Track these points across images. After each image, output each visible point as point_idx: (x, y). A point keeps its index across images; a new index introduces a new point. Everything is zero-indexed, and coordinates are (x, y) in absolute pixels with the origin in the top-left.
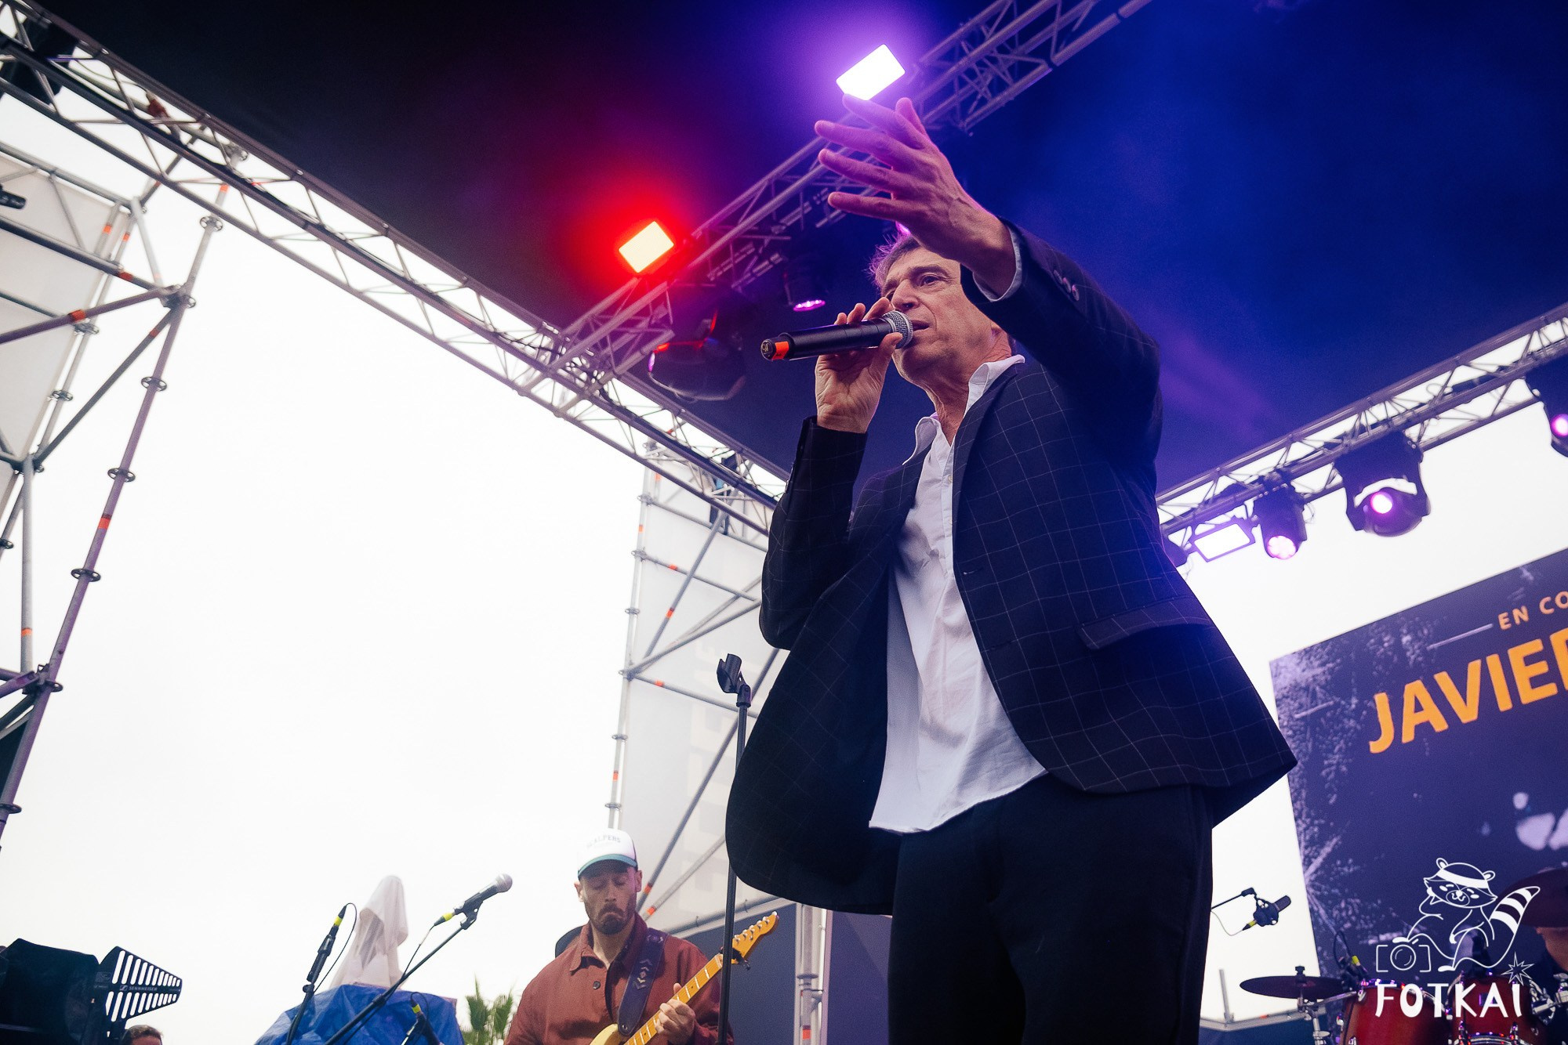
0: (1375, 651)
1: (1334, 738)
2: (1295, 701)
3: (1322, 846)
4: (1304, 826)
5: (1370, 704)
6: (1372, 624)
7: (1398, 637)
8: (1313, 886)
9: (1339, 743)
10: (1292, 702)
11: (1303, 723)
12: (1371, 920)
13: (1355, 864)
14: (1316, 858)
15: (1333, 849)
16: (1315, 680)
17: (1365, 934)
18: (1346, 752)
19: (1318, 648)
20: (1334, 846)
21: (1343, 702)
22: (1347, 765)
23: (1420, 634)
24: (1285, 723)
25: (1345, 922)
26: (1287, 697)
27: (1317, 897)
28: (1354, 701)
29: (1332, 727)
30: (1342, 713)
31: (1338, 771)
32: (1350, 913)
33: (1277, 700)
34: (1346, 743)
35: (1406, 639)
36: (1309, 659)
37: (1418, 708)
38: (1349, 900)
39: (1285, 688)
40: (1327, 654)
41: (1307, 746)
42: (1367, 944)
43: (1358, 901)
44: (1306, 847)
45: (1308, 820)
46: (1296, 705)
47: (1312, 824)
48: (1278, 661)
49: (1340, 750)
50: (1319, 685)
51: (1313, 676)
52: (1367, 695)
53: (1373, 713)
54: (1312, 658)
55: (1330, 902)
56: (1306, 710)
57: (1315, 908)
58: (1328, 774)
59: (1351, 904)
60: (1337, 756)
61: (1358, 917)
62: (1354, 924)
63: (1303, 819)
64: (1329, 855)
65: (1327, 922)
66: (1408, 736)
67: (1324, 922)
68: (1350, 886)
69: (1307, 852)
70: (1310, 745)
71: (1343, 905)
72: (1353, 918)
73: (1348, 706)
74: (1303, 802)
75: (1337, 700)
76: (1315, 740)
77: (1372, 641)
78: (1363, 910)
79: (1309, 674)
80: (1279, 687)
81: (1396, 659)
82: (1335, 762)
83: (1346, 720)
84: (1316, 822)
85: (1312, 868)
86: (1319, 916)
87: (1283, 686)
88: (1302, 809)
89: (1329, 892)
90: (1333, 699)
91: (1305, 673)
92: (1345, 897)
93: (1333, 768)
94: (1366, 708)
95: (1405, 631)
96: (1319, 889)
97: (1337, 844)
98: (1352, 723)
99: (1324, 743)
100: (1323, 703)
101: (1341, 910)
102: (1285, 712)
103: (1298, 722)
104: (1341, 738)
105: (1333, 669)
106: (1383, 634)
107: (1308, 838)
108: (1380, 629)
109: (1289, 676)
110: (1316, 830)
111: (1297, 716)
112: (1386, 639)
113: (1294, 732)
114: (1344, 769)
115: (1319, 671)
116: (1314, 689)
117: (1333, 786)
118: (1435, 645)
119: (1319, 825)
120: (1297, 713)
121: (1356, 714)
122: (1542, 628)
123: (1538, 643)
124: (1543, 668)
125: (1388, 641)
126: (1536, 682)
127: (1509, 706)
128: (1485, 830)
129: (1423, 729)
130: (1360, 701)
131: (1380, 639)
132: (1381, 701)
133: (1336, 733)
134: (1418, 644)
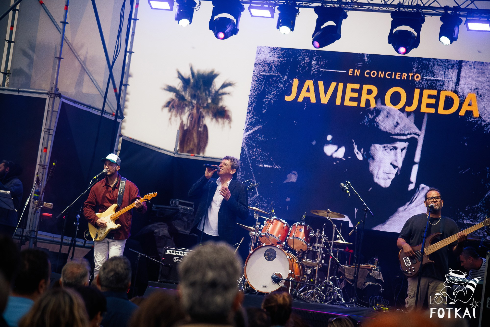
0: (301, 62)
1: (273, 89)
2: (263, 67)
3: (254, 127)
4: (250, 117)
5: (291, 81)
6: (304, 50)
7: (311, 59)
8: (246, 140)
9: (274, 91)
10: (261, 67)
11: (263, 78)
12: (263, 158)
13: (264, 137)
14: (250, 130)
15: (258, 129)
16: (273, 62)
17: (259, 162)
18: (275, 96)
19: (279, 50)
20: (259, 128)
21: (281, 76)
22: (274, 101)
23: (319, 63)
24: (256, 75)
25: (254, 156)
26: (260, 64)
27: (246, 144)
28: (286, 77)
29: (273, 84)
30: (279, 80)
31: (270, 101)
32: (256, 154)
33: (255, 64)
34: (277, 92)
35: (314, 62)
36: (274, 53)
37: (308, 91)
38: (258, 149)
39: (261, 60)
40: (282, 54)
41: (261, 87)
42: (259, 166)
43: (261, 151)
44: (248, 125)
45: (252, 115)
46: (263, 69)
47: (253, 117)
48: (261, 47)
49: (274, 94)
50: (274, 65)
51: (273, 61)
52: (291, 77)
53: (291, 85)
54: (275, 53)
55: (250, 147)
56: (266, 73)
57: (244, 148)
58: (266, 101)
59: (258, 150)
60: (272, 96)
61: (259, 156)
62: (256, 158)
63: (251, 114)
64: (256, 131)
65: (247, 154)
66: (300, 99)
67: (246, 153)
68: (260, 144)
69: (248, 127)
70: (263, 87)
71: (255, 150)
72: (257, 156)
73: (282, 79)
74: (253, 108)
75: (279, 74)
76: (265, 86)
77: (301, 57)
78: (261, 154)
79: (272, 59)
80: (258, 59)
81: (307, 69)
82: (270, 98)
83: (280, 84)
84: (255, 117)
85: (248, 133)
86: (245, 151)
87: (260, 59)
88: (251, 110)
89: (251, 144)
90: (278, 73)
91: (271, 58)
92: (257, 147)
93: (269, 100)
94: (289, 82)
95: (315, 59)
96: (248, 141)
97: (260, 128)
98: (281, 86)
99: (268, 89)
100: (273, 73)
101: (253, 151)
102: (257, 70)
103: (261, 76)
104: (276, 90)
105: (282, 61)
106: (306, 56)
107: (250, 121)
108: (306, 54)
109: (264, 56)
110: (254, 120)
111: (261, 74)
112: (306, 59)
113: (258, 79)
114: (273, 102)
115: (277, 59)
116: (272, 66)
117: (266, 106)
118: (323, 70)
119: (256, 119)
120: (262, 73)
121: (285, 82)
122: (362, 80)
123: (359, 85)
124: (356, 95)
125: (307, 60)
126: (352, 99)
127: (339, 104)
128: (314, 143)
129: (307, 99)
130: (288, 79)
131: (304, 58)
132: (296, 82)
133: (274, 87)
134: (317, 66)
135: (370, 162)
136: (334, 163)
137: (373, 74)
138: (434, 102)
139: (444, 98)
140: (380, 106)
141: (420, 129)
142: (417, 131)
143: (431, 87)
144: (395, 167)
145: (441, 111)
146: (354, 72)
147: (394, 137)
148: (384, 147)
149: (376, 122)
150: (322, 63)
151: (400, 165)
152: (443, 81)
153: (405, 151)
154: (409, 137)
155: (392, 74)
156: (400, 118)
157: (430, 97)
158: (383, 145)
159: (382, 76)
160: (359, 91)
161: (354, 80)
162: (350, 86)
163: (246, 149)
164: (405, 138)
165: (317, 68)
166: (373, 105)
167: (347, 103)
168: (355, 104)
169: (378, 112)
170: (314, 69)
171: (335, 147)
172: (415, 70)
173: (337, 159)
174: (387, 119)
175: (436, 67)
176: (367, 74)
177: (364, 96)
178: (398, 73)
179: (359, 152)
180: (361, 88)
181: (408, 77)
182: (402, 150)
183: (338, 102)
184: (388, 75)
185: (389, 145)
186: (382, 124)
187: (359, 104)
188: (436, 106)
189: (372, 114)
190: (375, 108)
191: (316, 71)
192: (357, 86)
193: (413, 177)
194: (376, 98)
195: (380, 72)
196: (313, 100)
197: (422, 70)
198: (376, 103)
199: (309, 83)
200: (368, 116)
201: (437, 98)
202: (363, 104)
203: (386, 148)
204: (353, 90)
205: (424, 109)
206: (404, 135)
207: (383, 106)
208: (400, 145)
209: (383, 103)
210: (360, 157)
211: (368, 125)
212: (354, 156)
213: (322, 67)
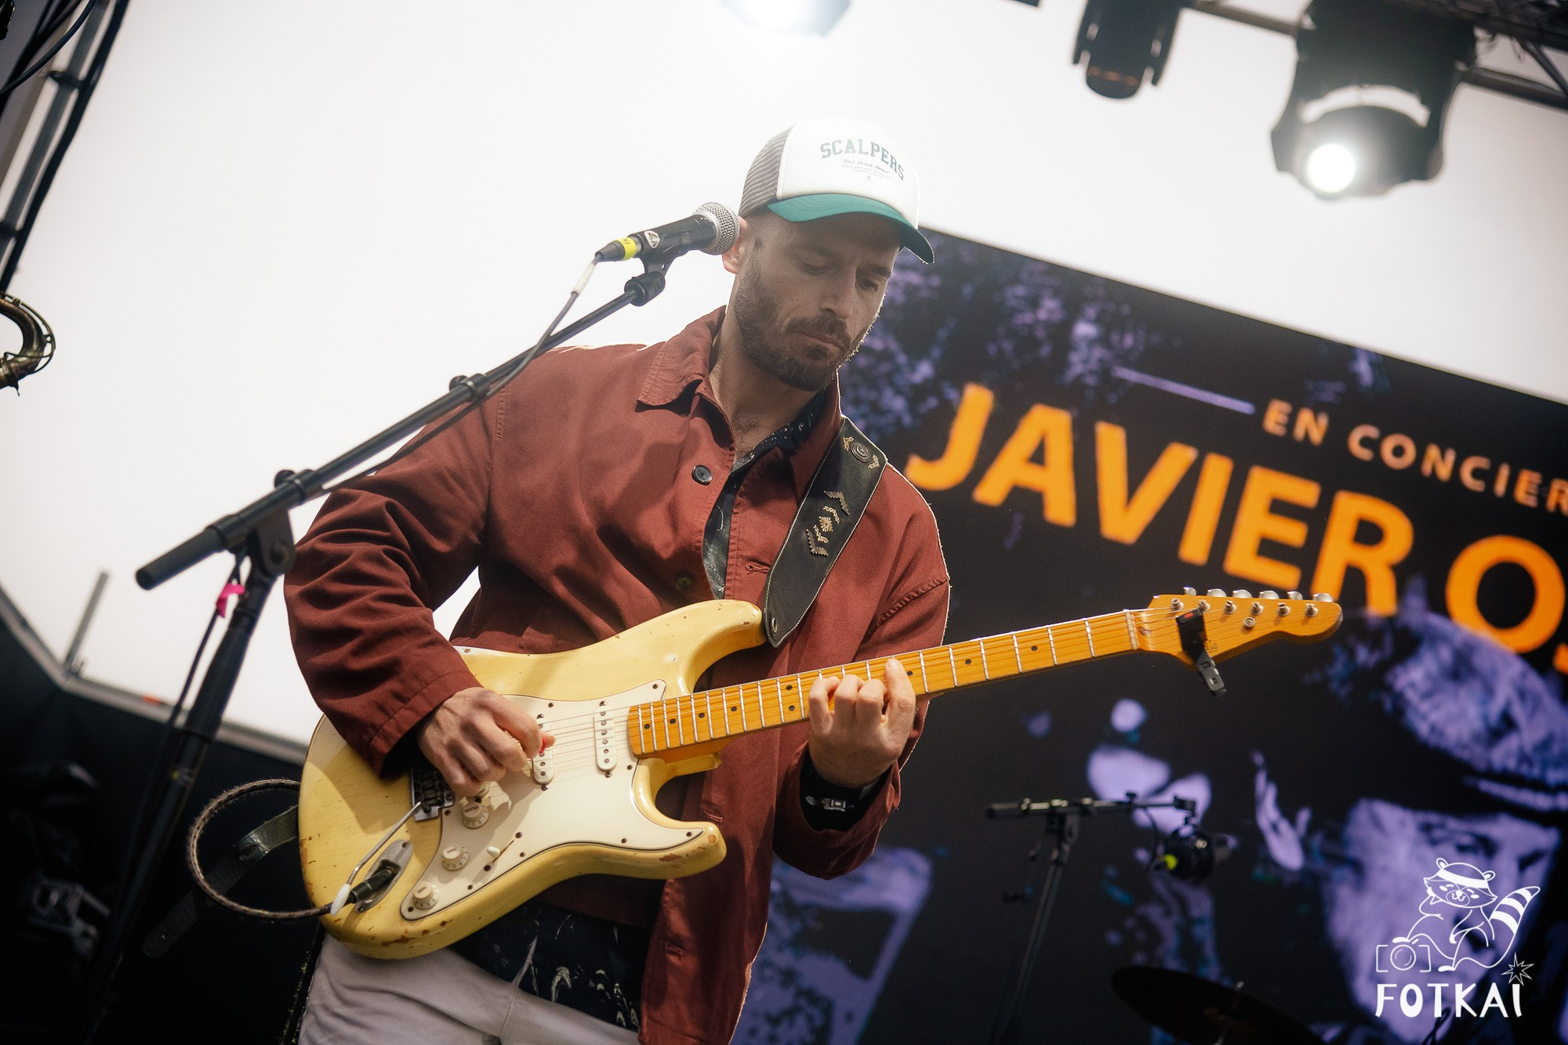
0: (1015, 311)
5: (952, 394)
6: (1035, 261)
7: (1073, 313)
21: (902, 359)
23: (1115, 338)
28: (925, 369)
29: (855, 387)
30: (889, 375)
35: (1084, 329)
37: (1038, 457)
52: (955, 375)
53: (947, 414)
66: (991, 491)
73: (907, 372)
75: (894, 347)
77: (1022, 291)
81: (1045, 351)
83: (888, 392)
94: (939, 394)
95: (1091, 312)
98: (899, 405)
105: (915, 290)
106: (1047, 293)
108: (1047, 280)
112: (1048, 304)
118: (1132, 376)
121: (916, 394)
122: (1333, 469)
123: (1314, 489)
124: (1293, 533)
125: (1050, 312)
126: (1269, 548)
127: (1200, 558)
128: (1040, 727)
129: (1025, 498)
130: (937, 377)
131: (1038, 297)
132: (978, 401)
134: (1098, 353)
137: (1397, 451)
140: (1417, 614)
146: (1292, 418)
147: (1484, 785)
148: (1426, 828)
149: (1389, 689)
150: (1129, 341)
155: (1494, 472)
156: (1522, 695)
158: (1421, 817)
159: (1444, 473)
160: (1317, 519)
161: (1289, 457)
162: (1264, 484)
164: (1542, 802)
165: (1101, 361)
166: (1381, 600)
167: (1244, 563)
168: (1285, 578)
169: (1405, 643)
170: (1079, 364)
171: (1155, 772)
174: (1450, 686)
176: (1365, 442)
177: (1339, 549)
178: (1526, 475)
179: (1284, 826)
180: (1326, 504)
182: (1526, 860)
183: (1195, 550)
184: (1475, 474)
185: (1453, 824)
186: (1424, 707)
187: (1308, 581)
189: (1375, 643)
190: (1390, 621)
191: (1092, 372)
192: (1305, 493)
194: (1402, 572)
195: (1433, 451)
196: (1061, 511)
198: (1401, 592)
199: (1048, 424)
200: (1352, 654)
202: (1328, 587)
203: (1438, 833)
204: (1280, 508)
206: (1538, 786)
207: (1435, 620)
208: (1515, 836)
209: (1438, 604)
210: (1287, 852)
211: (1344, 692)
212: (1255, 841)
213: (1125, 359)
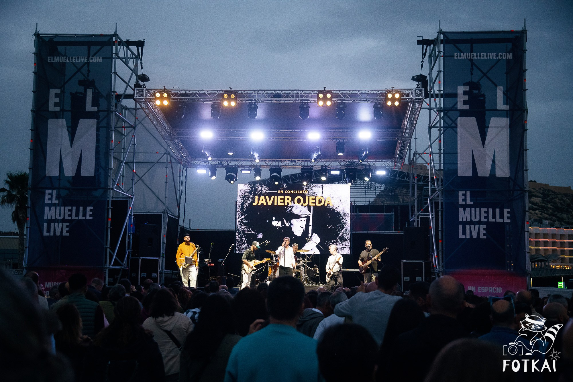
3: (241, 217)
17: (245, 231)
25: (243, 229)
31: (246, 206)
34: (249, 202)
47: (240, 213)
52: (255, 195)
53: (255, 199)
61: (245, 229)
66: (259, 204)
78: (246, 228)
92: (243, 225)
94: (254, 197)
98: (251, 199)
113: (240, 197)
114: (248, 206)
115: (247, 189)
118: (268, 192)
122: (284, 195)
123: (283, 197)
124: (282, 201)
126: (281, 202)
127: (276, 205)
128: (268, 221)
129: (262, 204)
130: (253, 196)
131: (259, 187)
132: (257, 197)
133: (248, 200)
134: (265, 190)
135: (292, 226)
136: (277, 228)
137: (289, 192)
138: (315, 201)
139: (318, 199)
141: (310, 212)
142: (309, 213)
143: (313, 196)
144: (302, 228)
145: (318, 204)
146: (280, 191)
147: (300, 216)
149: (292, 211)
151: (304, 227)
152: (317, 193)
153: (306, 221)
154: (306, 215)
155: (296, 191)
156: (301, 208)
157: (312, 199)
159: (292, 193)
160: (284, 199)
161: (281, 195)
162: (280, 197)
163: (239, 226)
164: (305, 216)
167: (279, 204)
168: (283, 204)
169: (293, 207)
170: (264, 192)
171: (277, 222)
172: (305, 189)
173: (278, 227)
174: (296, 209)
175: (313, 187)
176: (286, 192)
177: (286, 201)
178: (298, 191)
179: (287, 223)
180: (284, 197)
181: (303, 192)
182: (304, 221)
183: (276, 204)
184: (295, 192)
186: (295, 211)
187: (284, 204)
188: (315, 203)
189: (290, 208)
190: (291, 205)
192: (282, 197)
193: (310, 231)
194: (291, 201)
195: (291, 191)
196: (265, 204)
197: (308, 189)
199: (262, 197)
201: (315, 199)
202: (286, 204)
203: (297, 221)
204: (281, 199)
205: (311, 204)
206: (304, 215)
208: (303, 219)
209: (294, 203)
210: (287, 225)
211: (289, 212)
212: (285, 225)
213: (267, 191)
